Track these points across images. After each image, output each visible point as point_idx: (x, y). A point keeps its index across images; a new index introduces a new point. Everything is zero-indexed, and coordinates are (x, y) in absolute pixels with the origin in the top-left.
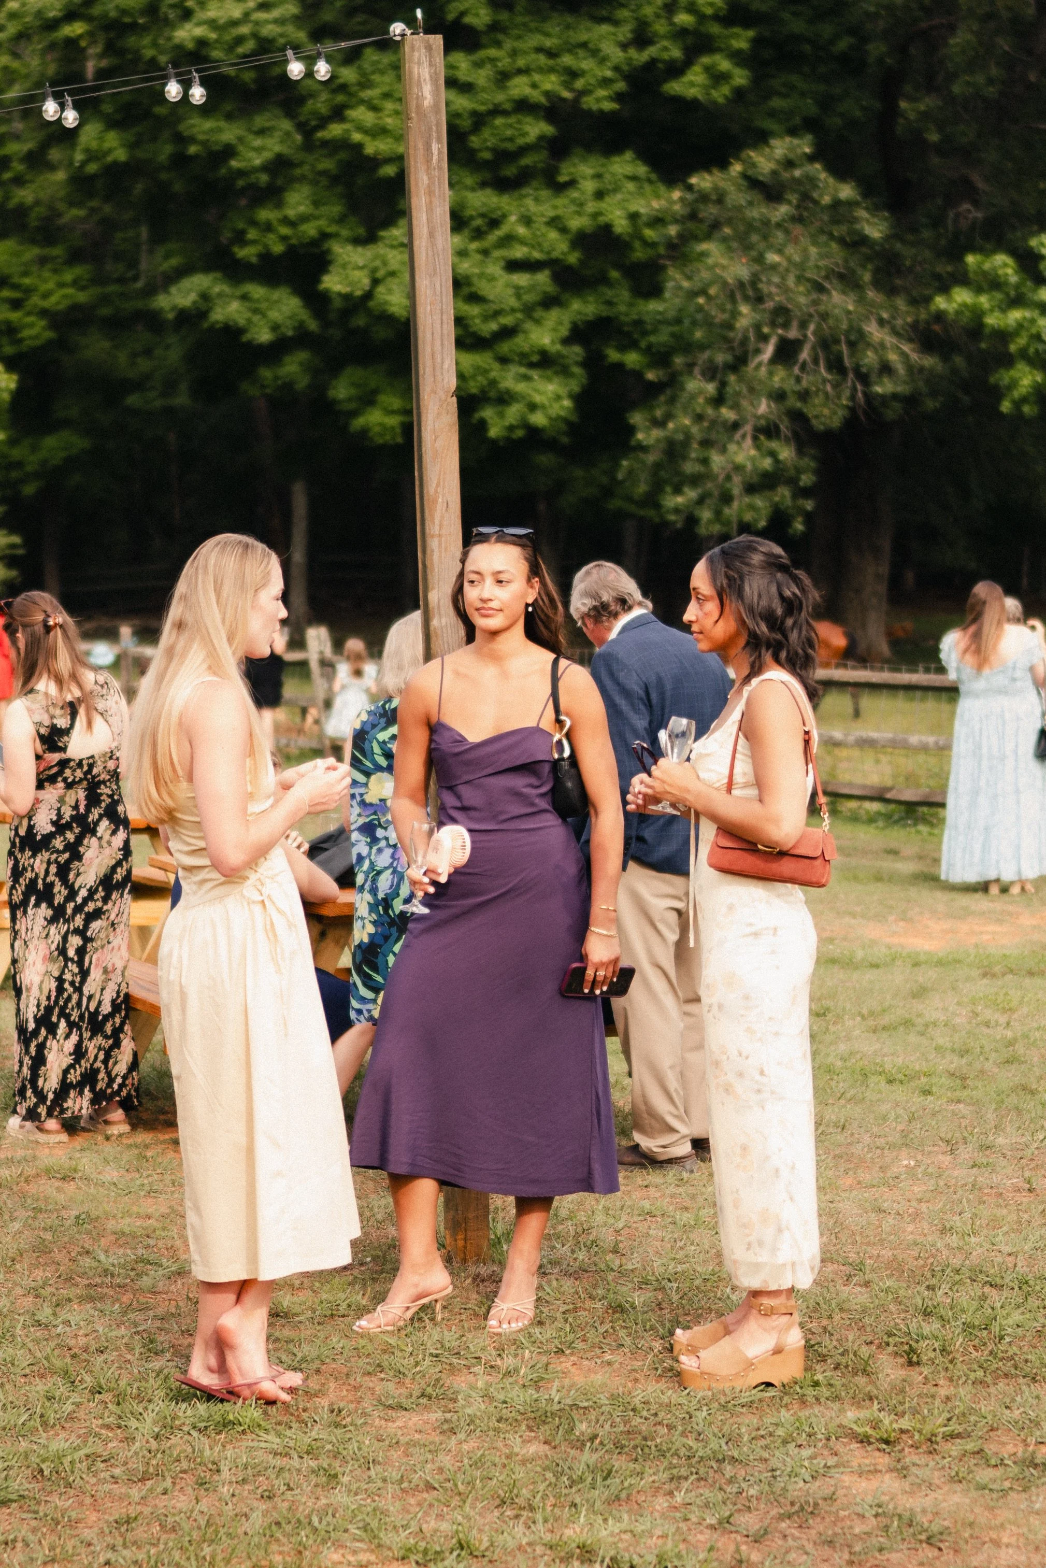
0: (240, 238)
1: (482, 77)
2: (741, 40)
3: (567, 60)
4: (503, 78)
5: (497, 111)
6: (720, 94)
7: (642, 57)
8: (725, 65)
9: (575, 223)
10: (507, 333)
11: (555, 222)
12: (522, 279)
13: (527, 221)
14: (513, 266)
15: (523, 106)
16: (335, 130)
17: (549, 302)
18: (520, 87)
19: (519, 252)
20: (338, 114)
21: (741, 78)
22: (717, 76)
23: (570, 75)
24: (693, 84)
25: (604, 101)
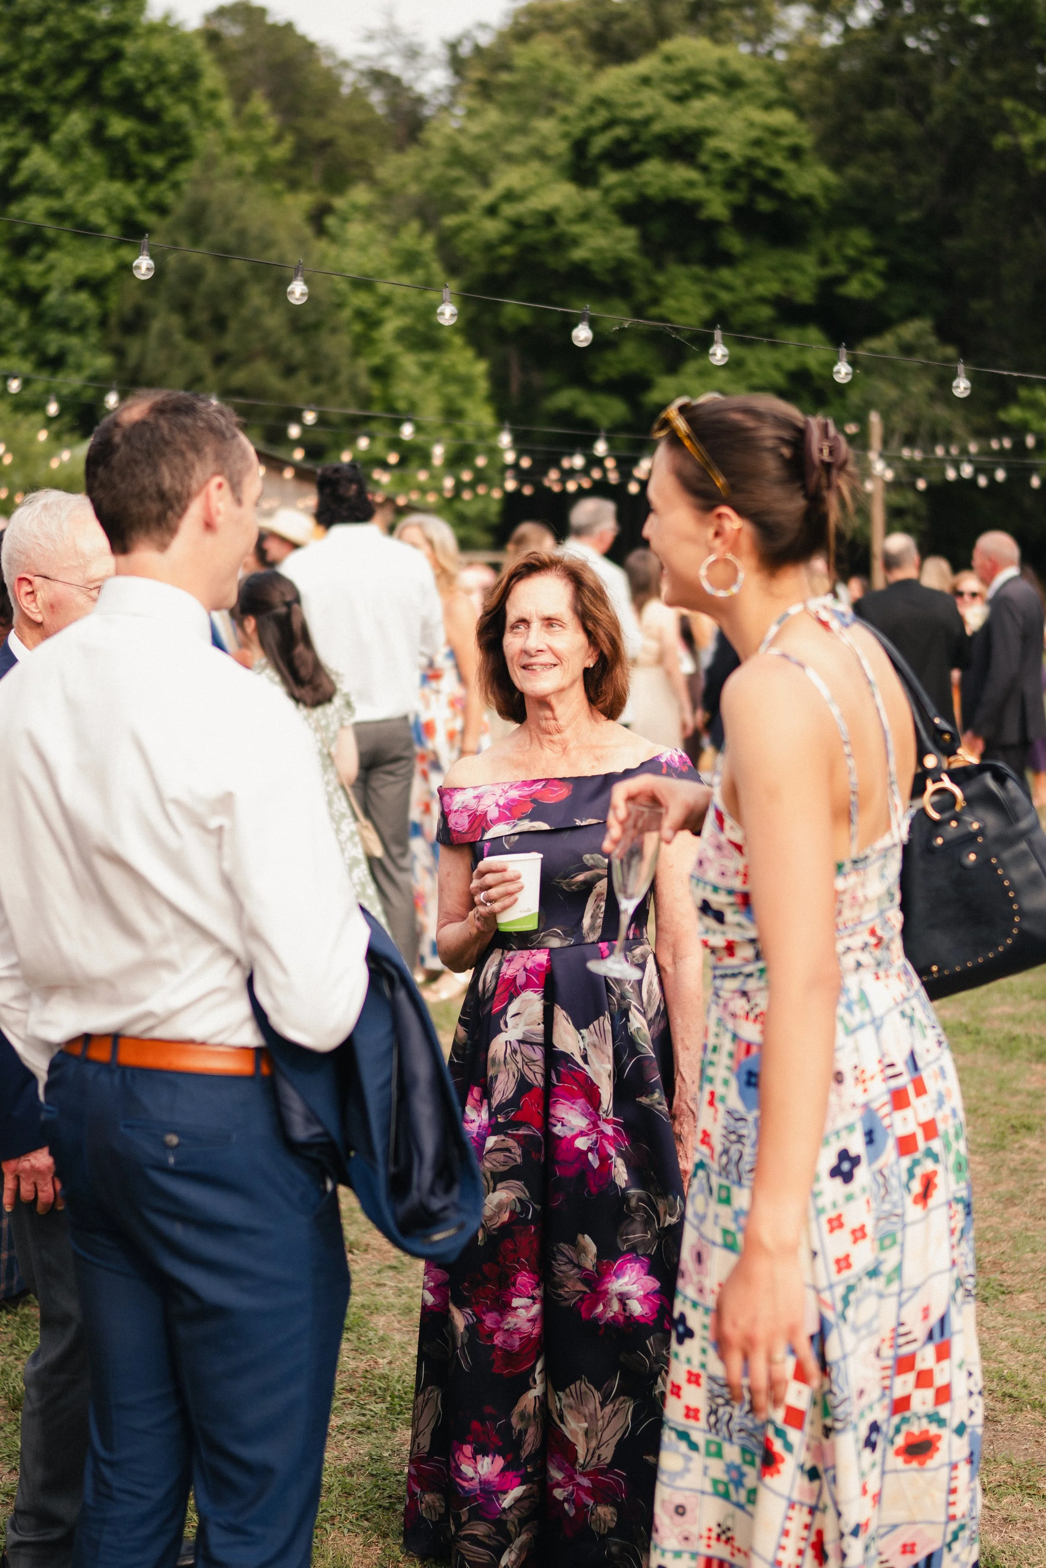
0: (594, 370)
1: (738, 282)
2: (880, 263)
3: (784, 274)
4: (749, 283)
5: (747, 302)
6: (869, 294)
7: (828, 271)
8: (870, 277)
9: (790, 365)
11: (778, 366)
13: (760, 363)
15: (762, 300)
16: (654, 311)
18: (760, 289)
19: (756, 381)
20: (655, 301)
21: (879, 284)
22: (866, 284)
23: (787, 282)
24: (853, 288)
25: (805, 296)
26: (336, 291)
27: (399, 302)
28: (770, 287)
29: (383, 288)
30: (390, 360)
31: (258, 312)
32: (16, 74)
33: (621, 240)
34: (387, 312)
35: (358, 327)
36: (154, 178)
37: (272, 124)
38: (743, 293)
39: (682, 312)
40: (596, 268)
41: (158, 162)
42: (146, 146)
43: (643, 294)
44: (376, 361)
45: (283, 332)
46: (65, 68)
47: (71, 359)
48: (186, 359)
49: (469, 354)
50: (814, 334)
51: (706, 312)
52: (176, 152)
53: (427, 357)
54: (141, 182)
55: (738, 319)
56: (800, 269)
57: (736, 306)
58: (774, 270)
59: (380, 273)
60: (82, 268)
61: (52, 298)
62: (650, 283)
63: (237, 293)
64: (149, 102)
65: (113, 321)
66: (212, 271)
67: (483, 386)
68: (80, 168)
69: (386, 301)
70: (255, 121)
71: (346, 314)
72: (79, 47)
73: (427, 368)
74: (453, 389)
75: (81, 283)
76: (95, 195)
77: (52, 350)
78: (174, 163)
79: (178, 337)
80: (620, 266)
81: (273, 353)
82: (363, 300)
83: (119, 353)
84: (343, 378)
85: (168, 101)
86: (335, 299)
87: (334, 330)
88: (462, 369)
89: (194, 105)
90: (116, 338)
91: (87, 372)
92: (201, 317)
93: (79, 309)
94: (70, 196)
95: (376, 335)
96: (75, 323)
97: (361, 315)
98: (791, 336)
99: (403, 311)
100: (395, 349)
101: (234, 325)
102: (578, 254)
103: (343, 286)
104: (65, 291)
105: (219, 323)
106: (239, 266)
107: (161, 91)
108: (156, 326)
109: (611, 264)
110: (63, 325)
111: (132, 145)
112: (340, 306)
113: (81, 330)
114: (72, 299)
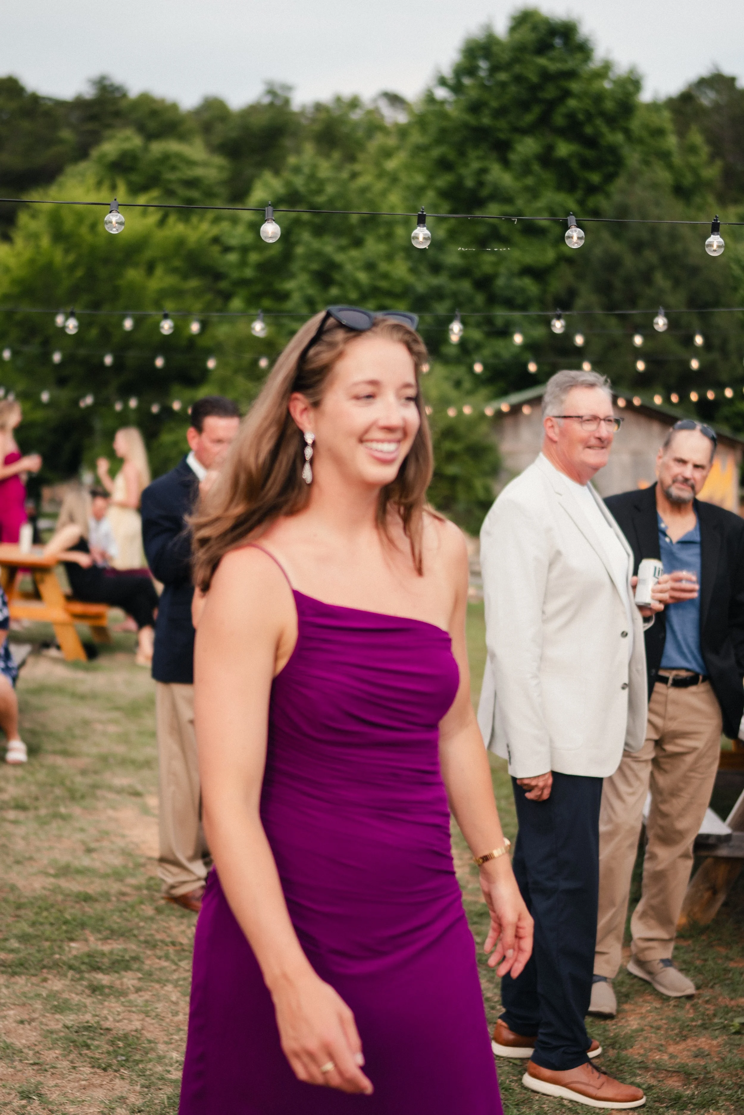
32: (487, 112)
36: (592, 190)
37: (705, 150)
41: (595, 178)
42: (586, 164)
46: (525, 106)
52: (611, 169)
54: (579, 194)
60: (528, 259)
61: (501, 282)
63: (647, 278)
64: (588, 130)
65: (549, 299)
66: (628, 260)
68: (530, 181)
70: (692, 149)
72: (534, 88)
75: (528, 271)
76: (541, 203)
77: (499, 322)
78: (610, 178)
79: (598, 312)
85: (604, 129)
89: (627, 132)
92: (619, 295)
93: (522, 290)
94: (520, 203)
96: (519, 300)
104: (512, 275)
106: (650, 256)
107: (599, 122)
108: (580, 303)
110: (510, 304)
111: (574, 164)
113: (524, 307)
114: (517, 282)
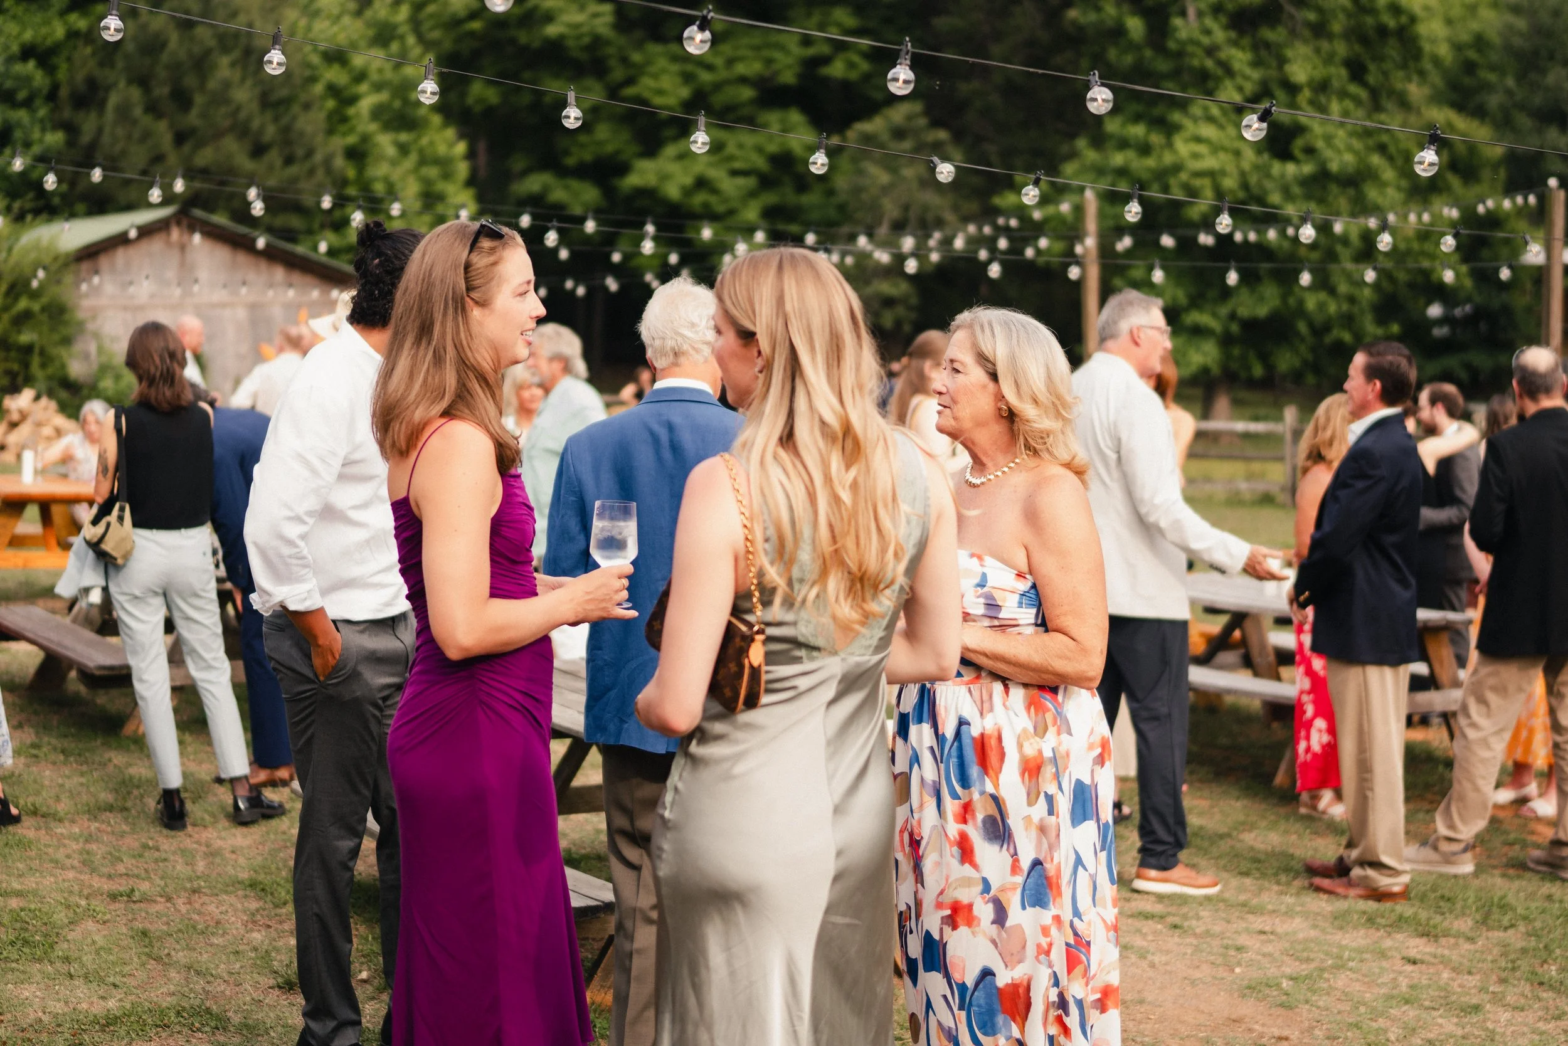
0: (567, 153)
3: (766, 53)
4: (730, 62)
5: (727, 82)
6: (854, 76)
7: (811, 51)
8: (856, 58)
9: (772, 148)
10: (731, 212)
11: (760, 150)
12: (741, 181)
13: (741, 147)
14: (735, 173)
15: (743, 80)
16: (630, 91)
17: (752, 194)
18: (741, 69)
19: (737, 165)
20: (630, 81)
21: (862, 66)
22: (851, 65)
23: (769, 62)
24: (837, 69)
25: (788, 77)
26: (309, 65)
27: (374, 77)
28: (751, 68)
29: (358, 61)
30: (365, 139)
31: (227, 85)
33: (596, 15)
34: (363, 88)
35: (331, 104)
38: (723, 74)
39: (660, 92)
40: (571, 43)
43: (618, 74)
44: (351, 140)
45: (254, 106)
47: (18, 134)
48: (146, 136)
49: (450, 133)
50: (795, 117)
51: (685, 92)
53: (404, 137)
55: (718, 100)
56: (782, 48)
57: (718, 86)
58: (757, 48)
59: (354, 46)
60: (28, 35)
62: (625, 60)
63: (201, 64)
65: (64, 92)
66: (174, 38)
67: (462, 169)
69: (360, 76)
71: (319, 88)
73: (403, 149)
74: (432, 172)
75: (27, 52)
79: (138, 111)
80: (597, 41)
81: (242, 130)
82: (335, 75)
83: (71, 129)
84: (318, 157)
86: (308, 73)
87: (307, 106)
88: (442, 149)
90: (67, 113)
91: (36, 149)
92: (162, 91)
93: (28, 79)
95: (351, 111)
96: (22, 95)
97: (333, 90)
98: (773, 119)
99: (378, 87)
100: (373, 127)
101: (199, 100)
102: (552, 30)
103: (315, 59)
104: (11, 58)
105: (182, 99)
108: (113, 100)
109: (586, 40)
110: (10, 99)
112: (313, 79)
113: (28, 104)
114: (19, 68)
